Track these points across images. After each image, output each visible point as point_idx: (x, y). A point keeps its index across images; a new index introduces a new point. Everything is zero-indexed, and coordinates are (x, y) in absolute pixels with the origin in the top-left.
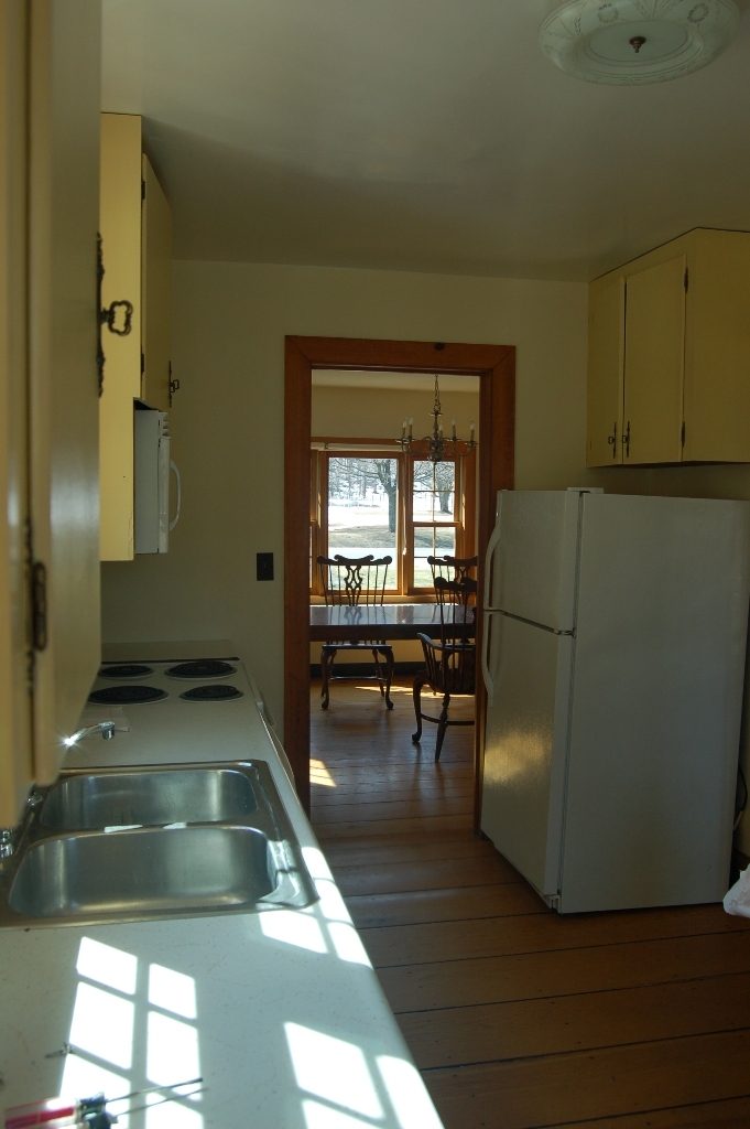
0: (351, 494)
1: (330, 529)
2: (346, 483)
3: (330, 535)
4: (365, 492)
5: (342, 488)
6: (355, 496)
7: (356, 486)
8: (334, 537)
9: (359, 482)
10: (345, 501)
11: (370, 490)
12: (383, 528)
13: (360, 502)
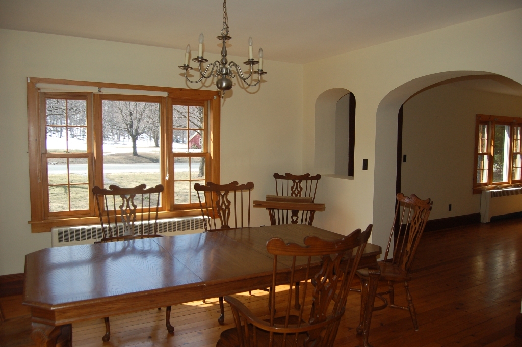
0: (113, 139)
1: (104, 155)
2: (111, 134)
3: (104, 158)
4: (120, 138)
5: (109, 136)
6: (115, 140)
7: (116, 135)
8: (106, 159)
9: (117, 134)
10: (111, 142)
11: (122, 137)
12: (130, 154)
13: (118, 142)
